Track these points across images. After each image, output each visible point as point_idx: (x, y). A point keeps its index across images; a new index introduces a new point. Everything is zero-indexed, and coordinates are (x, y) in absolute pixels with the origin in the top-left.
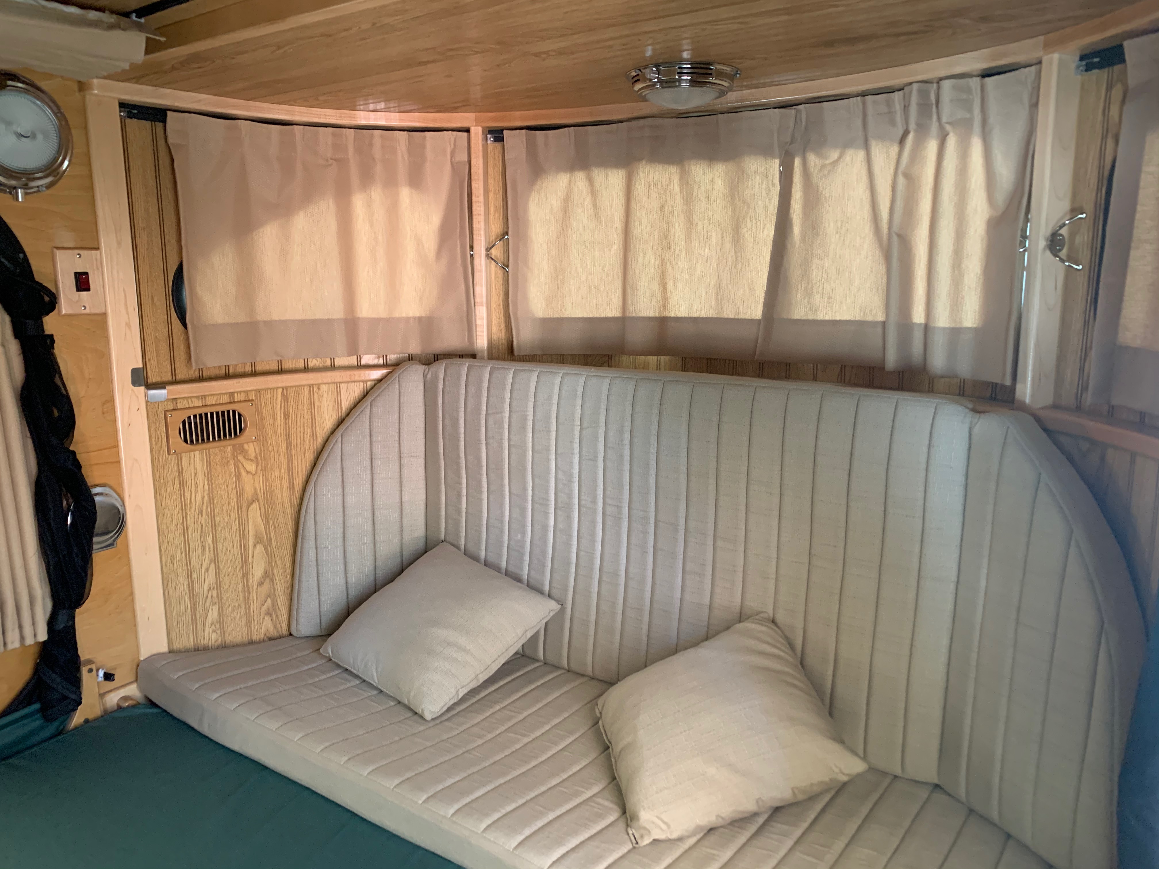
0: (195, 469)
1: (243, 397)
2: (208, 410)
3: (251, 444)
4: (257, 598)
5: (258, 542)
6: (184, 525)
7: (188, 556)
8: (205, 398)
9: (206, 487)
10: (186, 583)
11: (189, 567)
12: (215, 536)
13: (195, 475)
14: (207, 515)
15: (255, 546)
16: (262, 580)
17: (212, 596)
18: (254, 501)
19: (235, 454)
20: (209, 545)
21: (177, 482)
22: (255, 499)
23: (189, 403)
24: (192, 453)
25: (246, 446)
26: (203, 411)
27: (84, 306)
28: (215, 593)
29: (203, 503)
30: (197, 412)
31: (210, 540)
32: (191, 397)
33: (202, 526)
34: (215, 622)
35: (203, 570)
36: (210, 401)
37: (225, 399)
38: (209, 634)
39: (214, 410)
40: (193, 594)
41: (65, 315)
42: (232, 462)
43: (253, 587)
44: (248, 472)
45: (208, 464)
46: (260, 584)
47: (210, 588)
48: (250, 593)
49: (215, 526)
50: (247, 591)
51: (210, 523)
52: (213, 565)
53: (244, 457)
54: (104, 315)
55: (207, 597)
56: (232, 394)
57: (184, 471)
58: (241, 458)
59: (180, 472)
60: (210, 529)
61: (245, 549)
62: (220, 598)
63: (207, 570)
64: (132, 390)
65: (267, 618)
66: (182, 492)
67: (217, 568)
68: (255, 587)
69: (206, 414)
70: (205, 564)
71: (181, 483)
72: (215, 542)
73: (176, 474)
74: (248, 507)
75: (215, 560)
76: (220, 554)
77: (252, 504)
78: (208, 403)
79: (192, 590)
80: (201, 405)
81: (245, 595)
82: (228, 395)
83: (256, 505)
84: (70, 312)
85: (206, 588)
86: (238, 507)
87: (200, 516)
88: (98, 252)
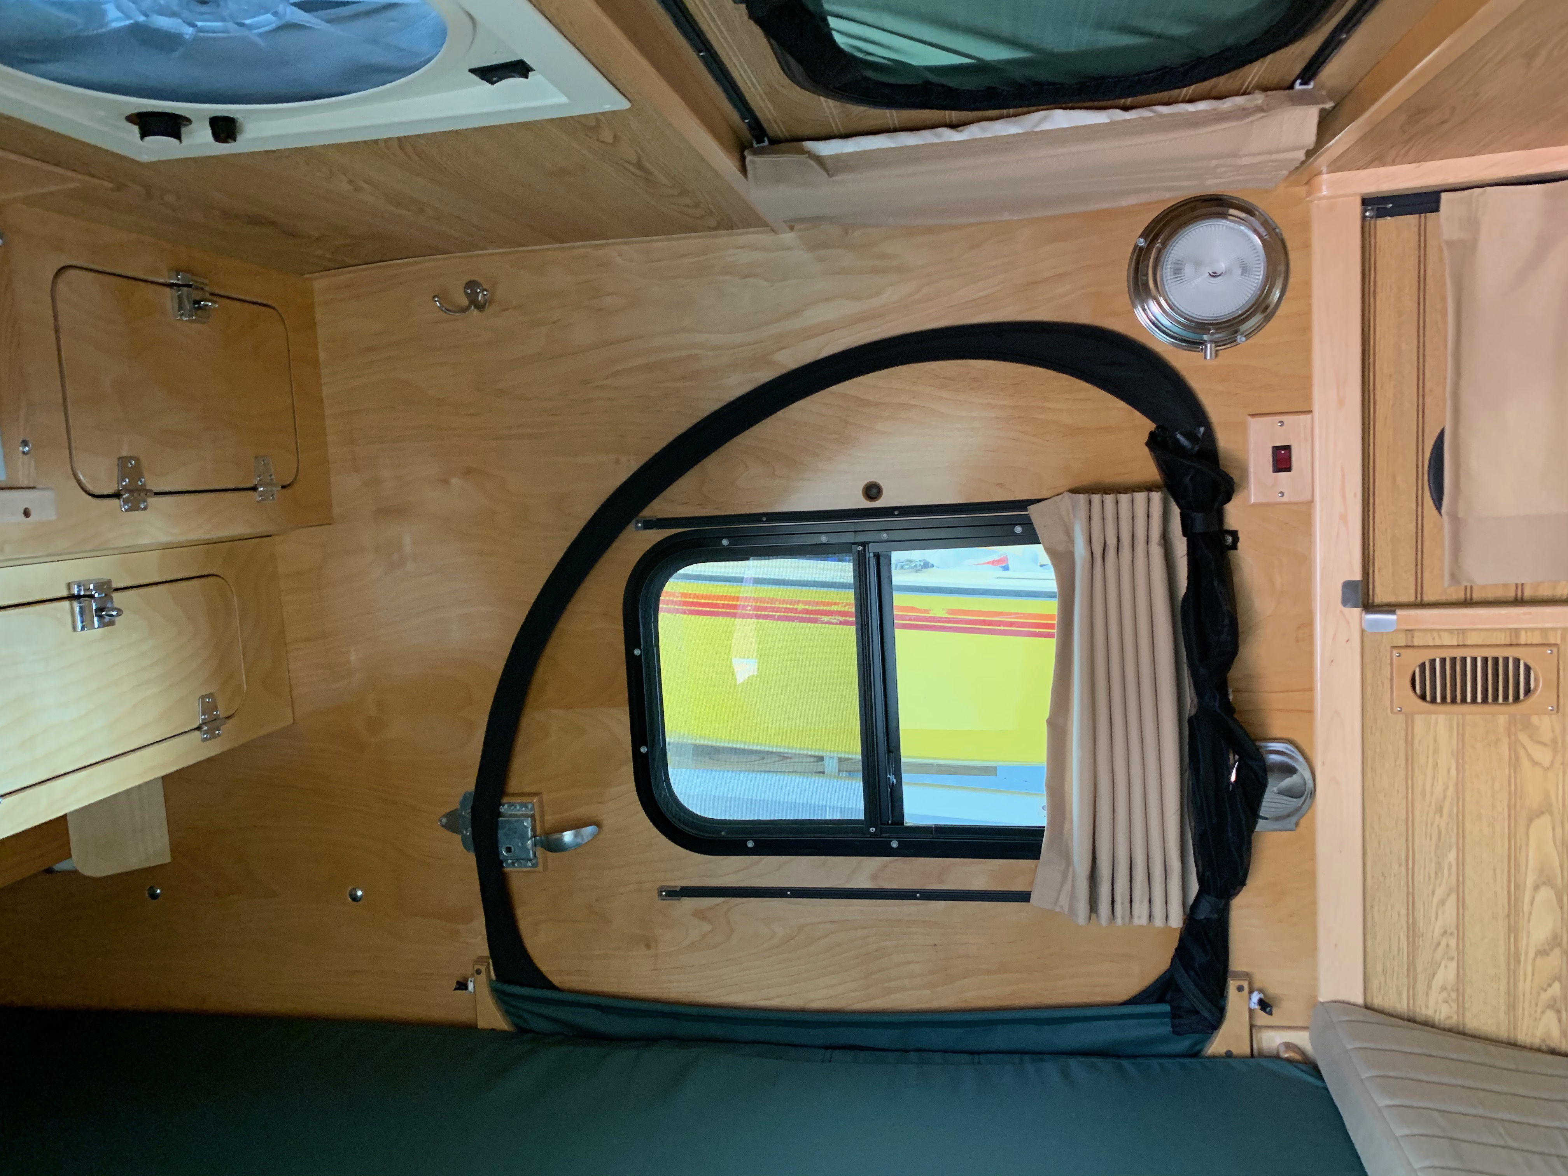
0: (1435, 741)
1: (1537, 639)
2: (1468, 653)
3: (1546, 719)
4: (1533, 975)
5: (1544, 883)
6: (1409, 822)
7: (1410, 874)
8: (1463, 633)
9: (1453, 772)
10: (1403, 912)
11: (1411, 889)
12: (1461, 852)
13: (1436, 751)
14: (1450, 815)
15: (1536, 888)
16: (1547, 948)
17: (1448, 945)
18: (1542, 813)
19: (1513, 729)
20: (1450, 865)
21: (1402, 755)
22: (1546, 809)
23: (1433, 639)
24: (1434, 716)
25: (1535, 719)
26: (1459, 653)
27: (1282, 493)
28: (1453, 942)
29: (1445, 797)
30: (1448, 654)
31: (1452, 856)
32: (1439, 630)
33: (1440, 832)
34: (1449, 987)
35: (1435, 901)
36: (1472, 639)
37: (1503, 639)
38: (1437, 1003)
39: (1480, 654)
40: (1413, 932)
41: (1254, 505)
42: (1505, 741)
43: (1526, 953)
44: (1535, 763)
45: (1460, 737)
46: (1542, 953)
47: (1445, 932)
48: (1519, 962)
49: (1464, 837)
50: (1514, 958)
51: (1455, 831)
52: (1453, 897)
53: (1531, 737)
54: (1310, 503)
55: (1439, 944)
56: (1517, 631)
57: (1416, 741)
58: (1523, 737)
59: (1409, 741)
60: (1454, 840)
61: (1517, 887)
62: (1461, 951)
63: (1443, 902)
64: (1342, 612)
65: (1551, 1016)
66: (1410, 773)
67: (1461, 904)
68: (1531, 954)
69: (1464, 660)
70: (1440, 892)
71: (1410, 760)
72: (1461, 863)
73: (1402, 744)
74: (1530, 820)
75: (1459, 889)
76: (1469, 883)
77: (1538, 816)
78: (1468, 643)
79: (1412, 928)
80: (1456, 644)
81: (1509, 963)
82: (1508, 633)
83: (1545, 820)
84: (1262, 500)
85: (1438, 931)
86: (1509, 816)
87: (1438, 816)
88: (1309, 416)
